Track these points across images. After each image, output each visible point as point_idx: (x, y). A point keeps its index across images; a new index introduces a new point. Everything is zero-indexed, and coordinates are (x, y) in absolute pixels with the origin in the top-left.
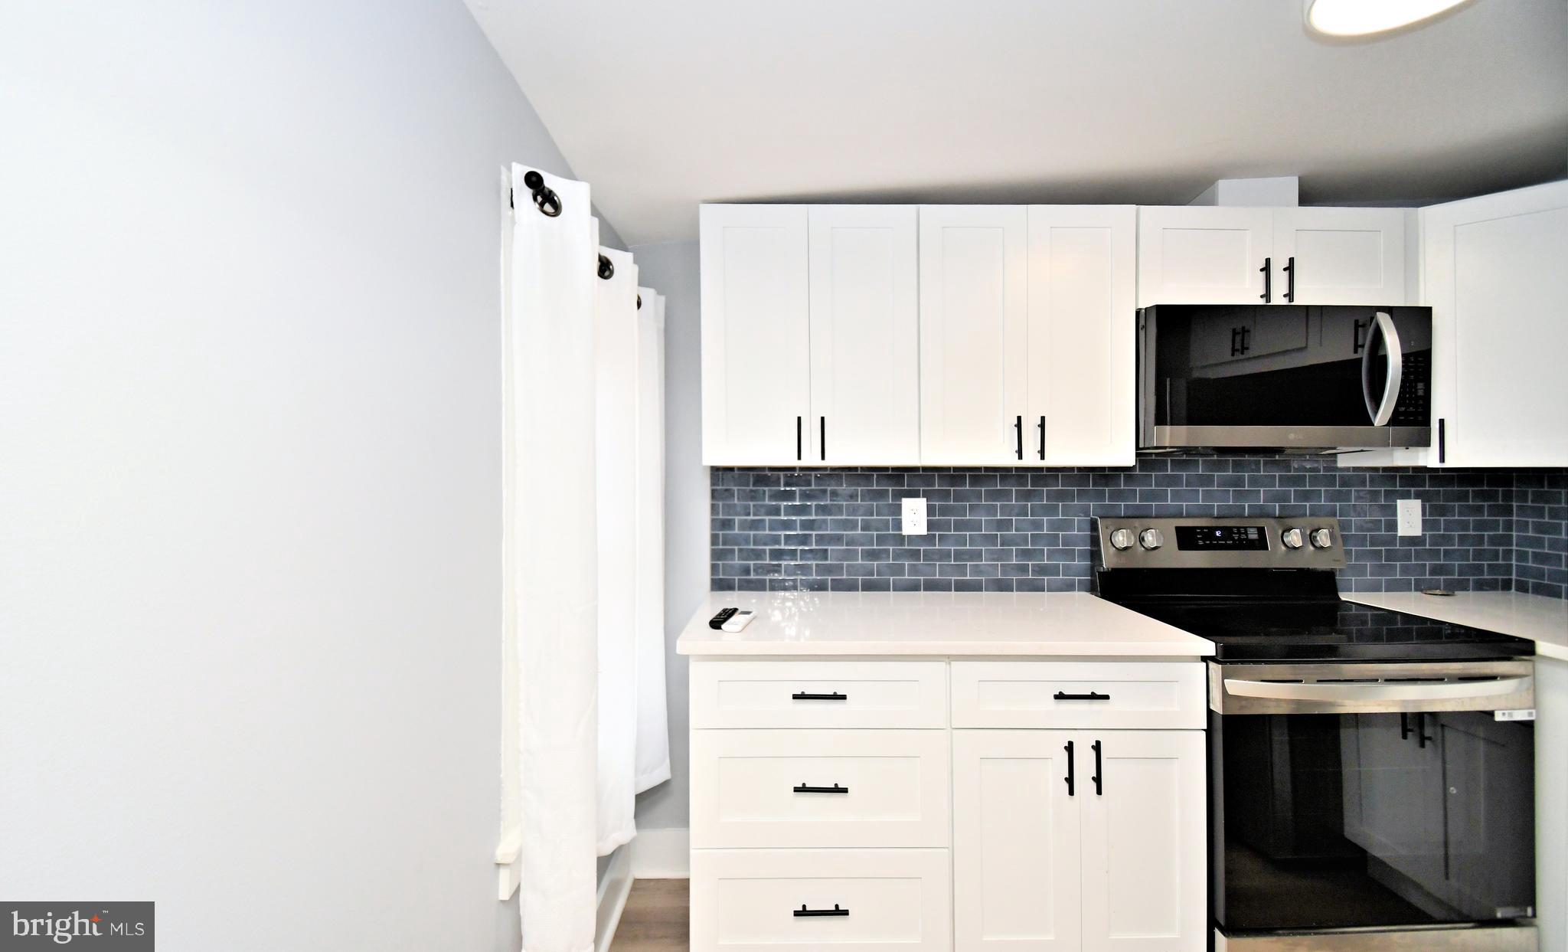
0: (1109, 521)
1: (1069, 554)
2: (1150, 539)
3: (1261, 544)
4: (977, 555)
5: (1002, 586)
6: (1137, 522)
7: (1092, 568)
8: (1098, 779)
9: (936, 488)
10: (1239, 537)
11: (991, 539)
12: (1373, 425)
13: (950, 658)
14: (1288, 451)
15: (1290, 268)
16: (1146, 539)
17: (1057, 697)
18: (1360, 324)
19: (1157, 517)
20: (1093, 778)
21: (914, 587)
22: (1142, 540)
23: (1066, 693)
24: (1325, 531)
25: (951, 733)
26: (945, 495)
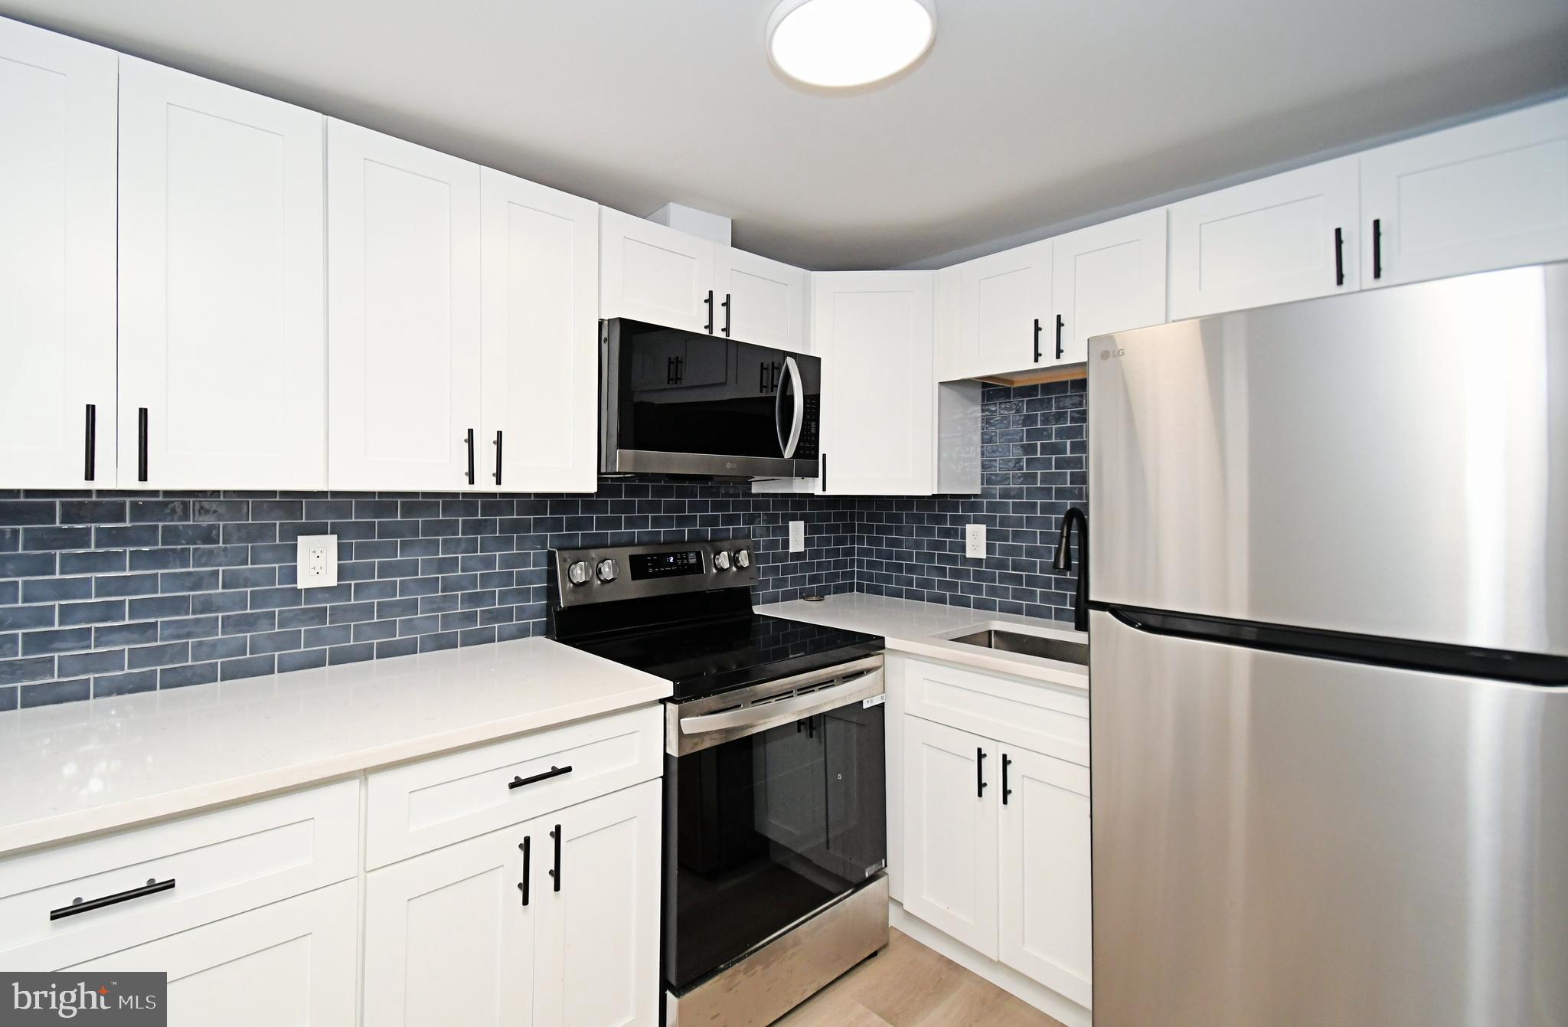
0: (566, 554)
1: (523, 594)
2: (607, 571)
3: (697, 568)
4: (412, 606)
5: (445, 643)
6: (593, 553)
7: (548, 606)
8: (556, 874)
9: (353, 520)
10: (682, 562)
11: (430, 584)
12: (783, 457)
13: (366, 773)
14: (715, 479)
15: (727, 304)
16: (602, 570)
17: (512, 786)
18: (776, 366)
19: (613, 546)
20: (551, 872)
21: (317, 662)
22: (599, 572)
23: (523, 777)
24: (745, 552)
25: (366, 878)
26: (367, 530)
